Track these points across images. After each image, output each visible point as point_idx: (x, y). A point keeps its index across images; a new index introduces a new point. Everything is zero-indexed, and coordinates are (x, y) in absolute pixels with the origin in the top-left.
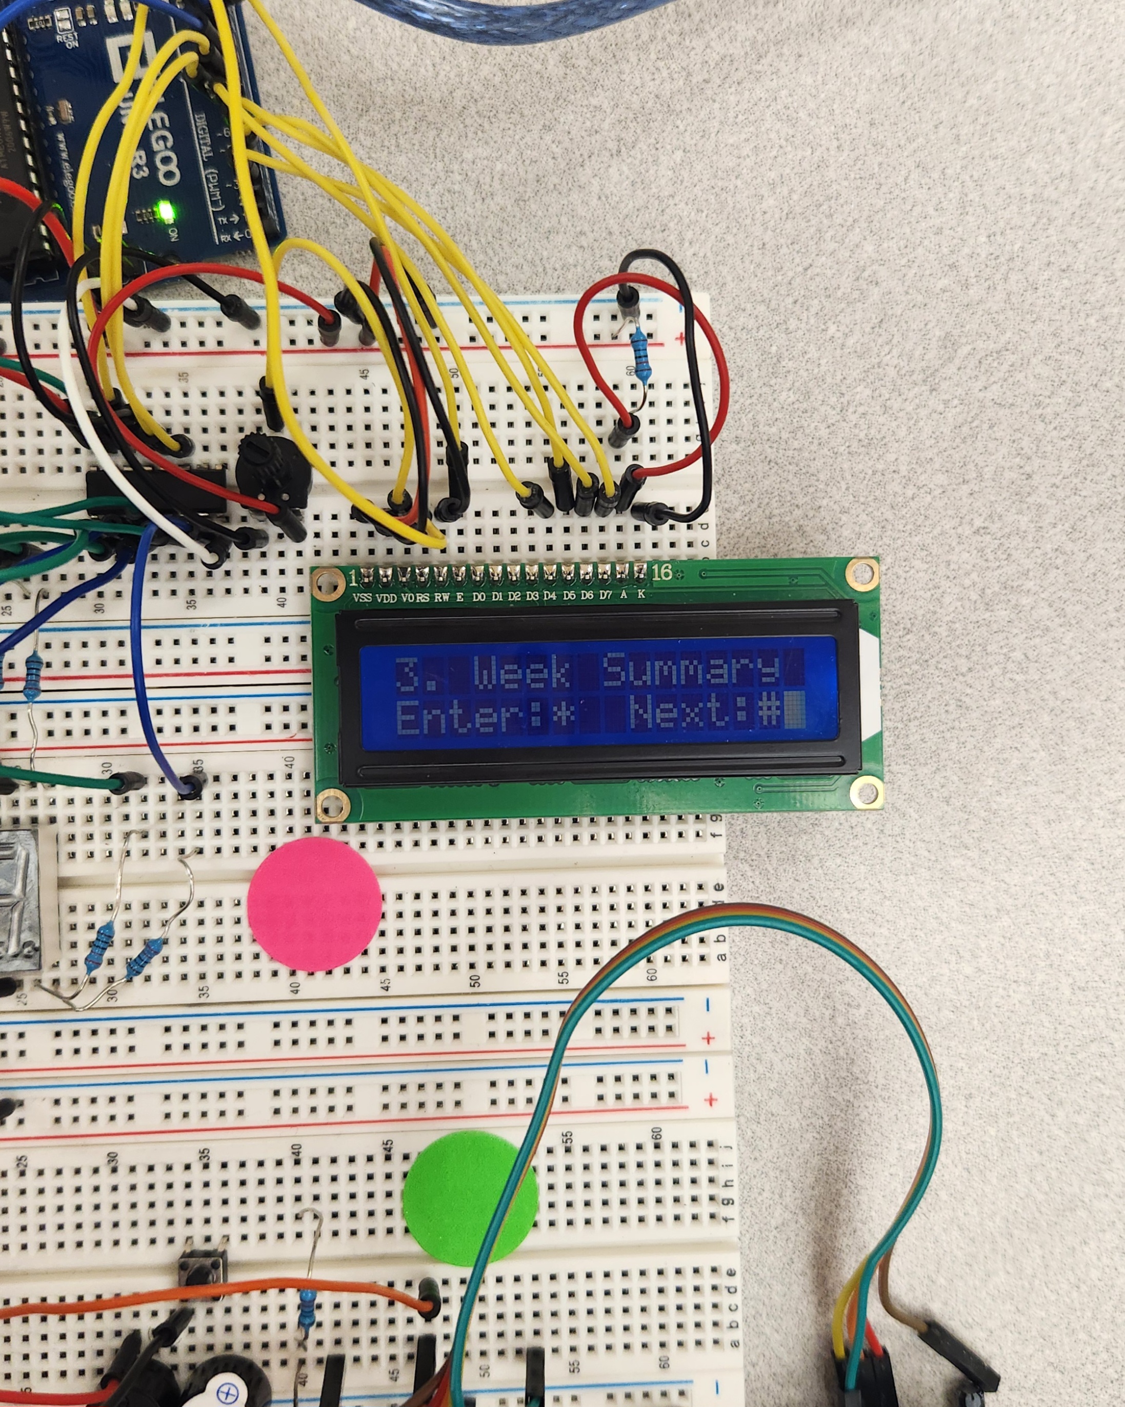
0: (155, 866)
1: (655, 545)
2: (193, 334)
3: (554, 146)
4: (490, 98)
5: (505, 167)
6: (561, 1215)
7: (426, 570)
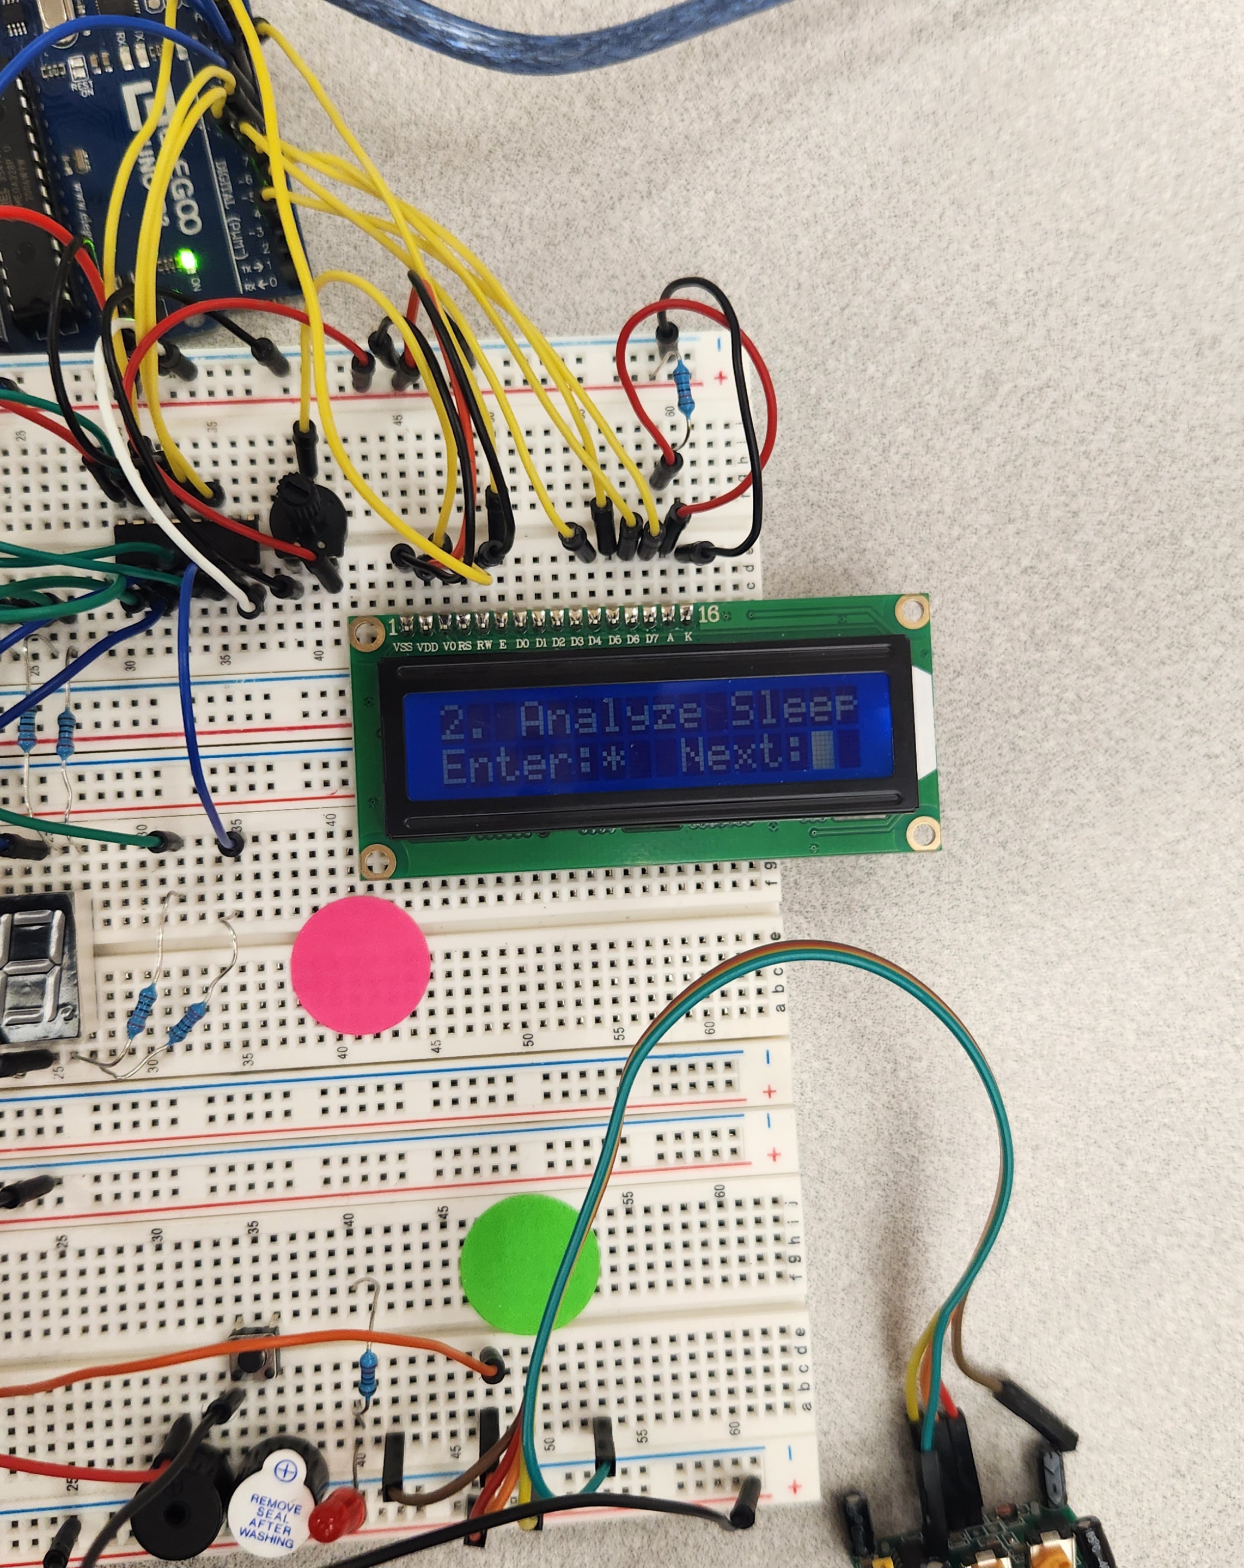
0: (193, 930)
1: (700, 589)
2: (220, 383)
3: (583, 189)
4: (517, 142)
5: (534, 211)
6: (624, 1279)
7: (468, 617)
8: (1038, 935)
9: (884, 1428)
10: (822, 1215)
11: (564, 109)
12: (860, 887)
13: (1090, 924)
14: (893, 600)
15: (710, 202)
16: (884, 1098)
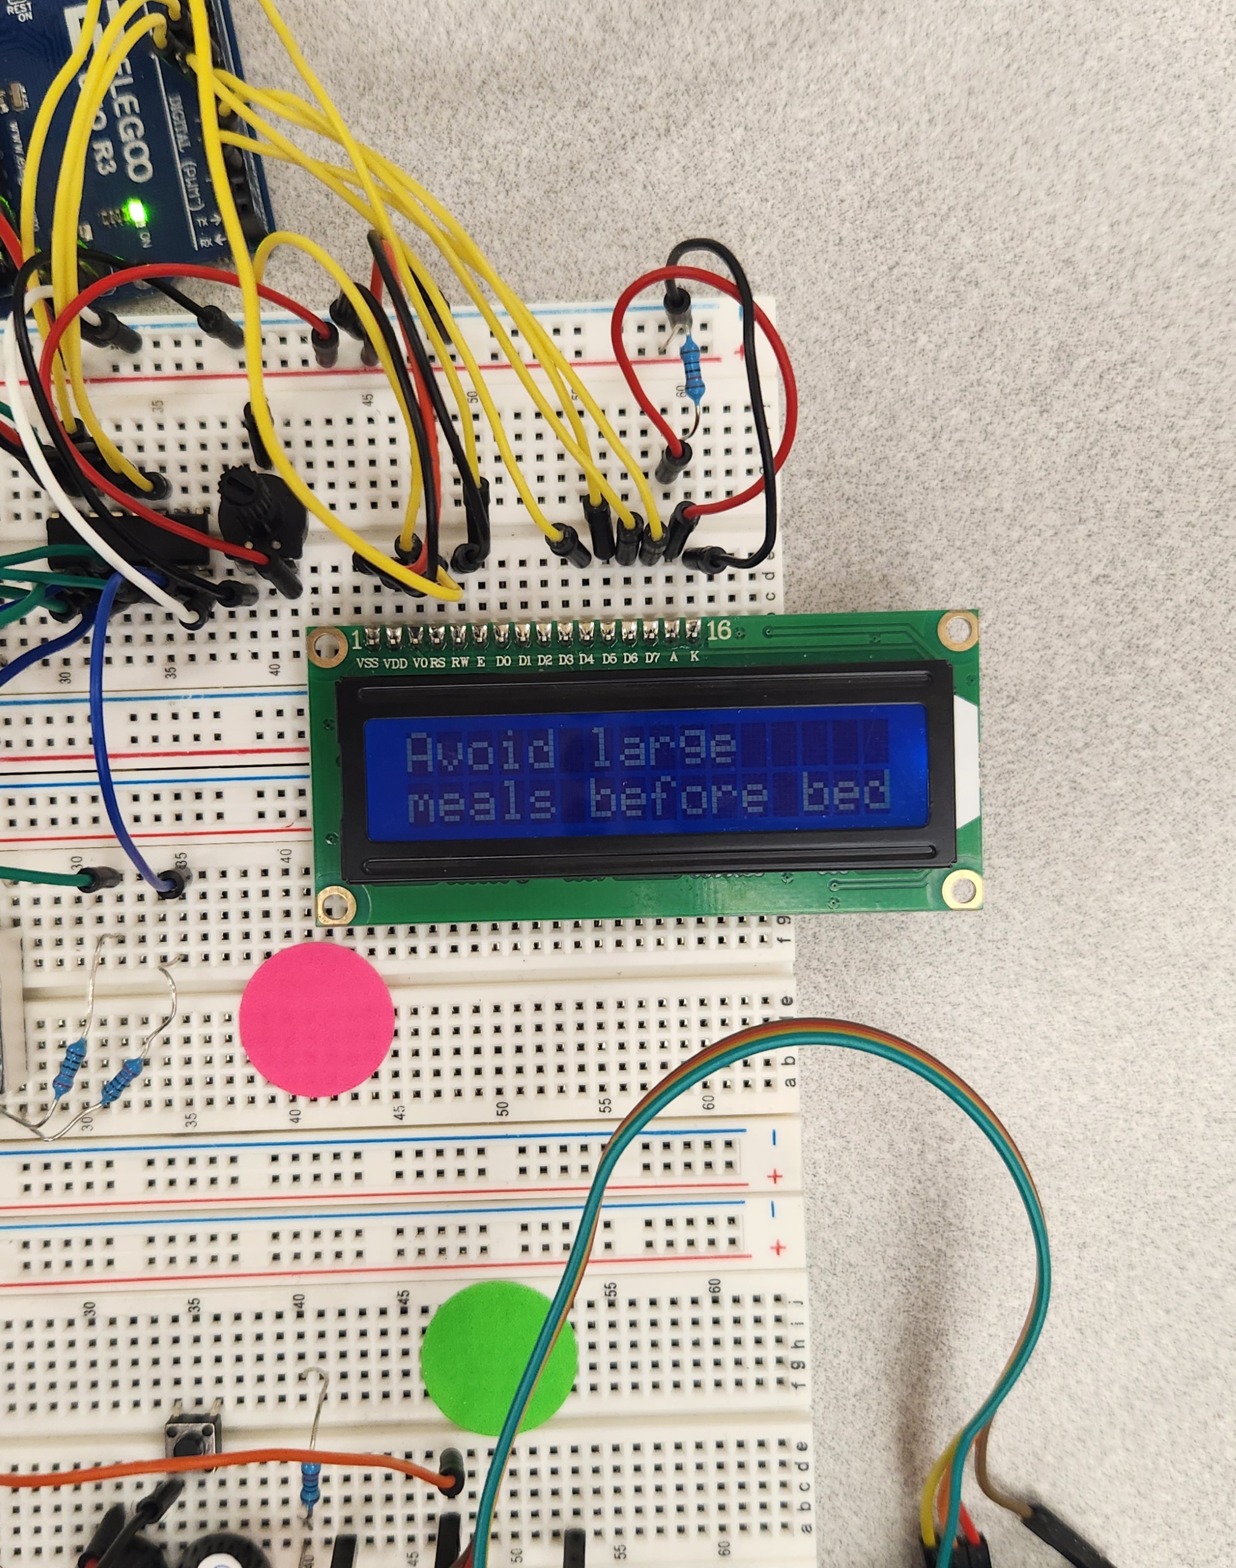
0: (133, 975)
1: (711, 599)
2: (168, 355)
3: (590, 126)
4: (515, 70)
5: (533, 152)
6: (604, 1378)
7: (442, 630)
8: (1094, 1004)
9: (896, 1549)
10: (833, 1311)
11: (571, 31)
12: (889, 943)
13: (1157, 992)
14: (936, 617)
15: (739, 140)
16: (909, 1184)
